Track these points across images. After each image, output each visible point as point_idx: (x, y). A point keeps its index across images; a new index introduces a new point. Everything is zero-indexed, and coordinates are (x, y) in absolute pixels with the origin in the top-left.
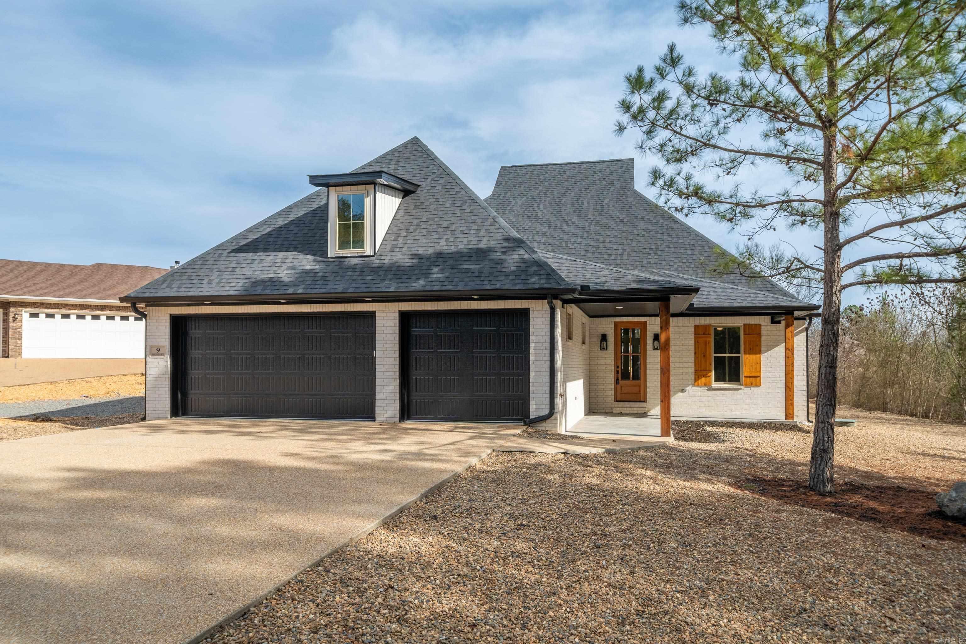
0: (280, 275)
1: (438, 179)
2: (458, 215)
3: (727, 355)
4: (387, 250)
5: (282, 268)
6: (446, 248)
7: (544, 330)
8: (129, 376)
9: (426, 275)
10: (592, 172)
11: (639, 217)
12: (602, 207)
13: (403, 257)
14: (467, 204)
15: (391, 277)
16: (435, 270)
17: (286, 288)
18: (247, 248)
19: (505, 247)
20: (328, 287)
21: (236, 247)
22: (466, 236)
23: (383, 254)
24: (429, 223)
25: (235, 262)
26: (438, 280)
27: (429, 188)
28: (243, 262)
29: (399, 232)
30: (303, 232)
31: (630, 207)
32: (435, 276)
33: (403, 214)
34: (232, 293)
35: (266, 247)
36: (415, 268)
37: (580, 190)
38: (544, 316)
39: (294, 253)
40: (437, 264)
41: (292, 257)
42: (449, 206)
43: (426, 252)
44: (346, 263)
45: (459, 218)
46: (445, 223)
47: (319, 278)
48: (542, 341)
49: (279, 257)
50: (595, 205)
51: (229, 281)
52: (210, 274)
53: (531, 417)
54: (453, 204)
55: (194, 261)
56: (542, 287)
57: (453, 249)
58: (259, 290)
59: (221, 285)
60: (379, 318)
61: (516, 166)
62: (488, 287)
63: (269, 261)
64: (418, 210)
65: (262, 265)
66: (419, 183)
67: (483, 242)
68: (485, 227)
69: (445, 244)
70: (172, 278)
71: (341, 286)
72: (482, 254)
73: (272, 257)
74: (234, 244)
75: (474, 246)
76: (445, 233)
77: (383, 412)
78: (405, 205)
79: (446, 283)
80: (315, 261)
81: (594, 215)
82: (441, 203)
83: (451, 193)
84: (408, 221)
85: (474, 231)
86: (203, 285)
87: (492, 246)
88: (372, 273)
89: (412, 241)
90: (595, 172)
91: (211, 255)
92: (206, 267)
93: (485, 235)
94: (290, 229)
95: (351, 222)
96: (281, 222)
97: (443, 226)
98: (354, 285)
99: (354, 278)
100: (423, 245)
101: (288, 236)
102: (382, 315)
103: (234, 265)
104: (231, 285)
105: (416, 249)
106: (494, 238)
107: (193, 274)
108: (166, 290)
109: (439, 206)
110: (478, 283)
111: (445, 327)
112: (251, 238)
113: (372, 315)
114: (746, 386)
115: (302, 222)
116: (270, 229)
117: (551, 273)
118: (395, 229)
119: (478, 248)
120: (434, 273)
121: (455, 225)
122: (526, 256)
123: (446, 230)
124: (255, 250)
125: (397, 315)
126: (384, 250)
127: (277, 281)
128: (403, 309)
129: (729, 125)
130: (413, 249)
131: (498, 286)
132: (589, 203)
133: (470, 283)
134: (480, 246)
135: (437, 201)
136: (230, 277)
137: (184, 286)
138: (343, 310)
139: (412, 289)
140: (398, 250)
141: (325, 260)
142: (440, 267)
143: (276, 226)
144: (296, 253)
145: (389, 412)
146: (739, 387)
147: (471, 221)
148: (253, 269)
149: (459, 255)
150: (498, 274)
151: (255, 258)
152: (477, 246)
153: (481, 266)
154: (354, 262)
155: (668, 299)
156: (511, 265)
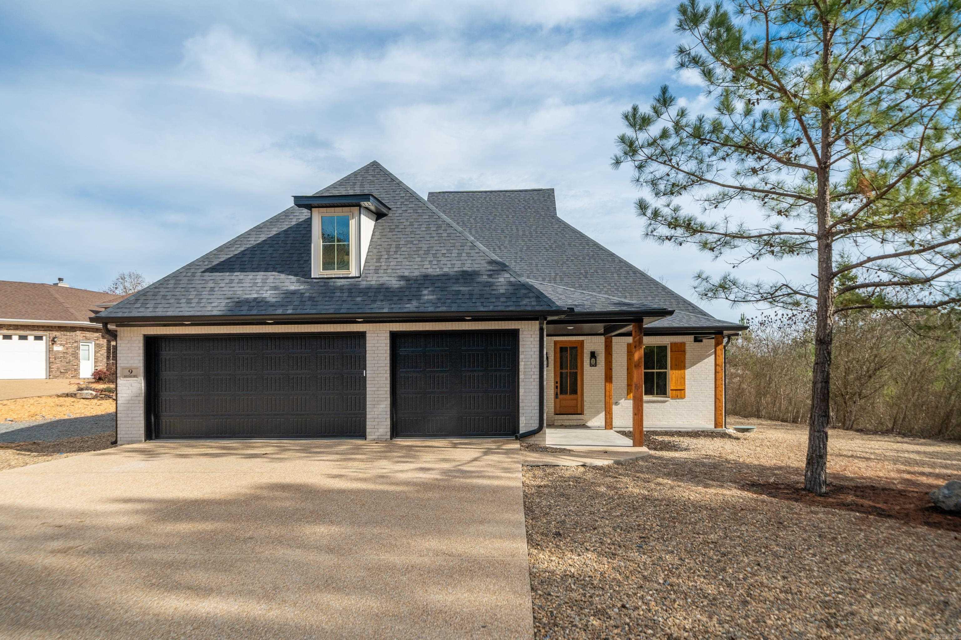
0: (264, 296)
1: (408, 203)
2: (436, 238)
3: (655, 371)
4: (370, 272)
5: (265, 288)
6: (432, 270)
7: (533, 350)
8: (44, 398)
9: (418, 297)
10: (516, 200)
11: (566, 243)
12: (530, 233)
13: (390, 279)
14: (443, 228)
15: (382, 298)
16: (425, 292)
17: (274, 308)
18: (221, 267)
19: (490, 270)
20: (319, 307)
21: (210, 266)
22: (449, 259)
23: (368, 275)
24: (409, 246)
25: (212, 281)
26: (429, 301)
27: (401, 212)
28: (220, 282)
29: (380, 254)
30: (279, 252)
31: (557, 234)
32: (426, 297)
33: (379, 237)
34: (215, 313)
35: (242, 267)
36: (404, 290)
37: (508, 217)
38: (533, 336)
39: (273, 273)
40: (425, 286)
41: (273, 277)
42: (424, 229)
43: (412, 274)
44: (332, 284)
45: (438, 242)
46: (425, 247)
47: (307, 299)
48: (531, 360)
49: (258, 277)
50: (524, 231)
51: (210, 301)
52: (186, 293)
53: (521, 432)
54: (428, 228)
55: (165, 280)
56: (533, 309)
57: (438, 272)
58: (244, 311)
59: (202, 305)
60: (369, 338)
61: (443, 193)
62: (482, 309)
63: (249, 281)
64: (394, 233)
65: (242, 285)
66: (390, 207)
67: (466, 265)
68: (465, 251)
69: (429, 266)
70: (144, 298)
71: (333, 307)
72: (468, 277)
73: (251, 277)
74: (206, 263)
75: (459, 269)
76: (426, 256)
77: (374, 430)
78: (380, 228)
79: (439, 305)
80: (298, 281)
81: (524, 241)
82: (416, 226)
83: (424, 217)
84: (387, 243)
85: (456, 255)
86: (182, 305)
87: (477, 269)
88: (361, 295)
89: (395, 263)
90: (519, 201)
91: (184, 274)
92: (180, 286)
93: (466, 258)
94: (264, 249)
95: (336, 243)
96: (253, 241)
97: (423, 249)
98: (344, 306)
99: (345, 298)
100: (408, 267)
101: (264, 256)
102: (373, 335)
103: (211, 284)
104: (213, 305)
105: (401, 271)
106: (476, 262)
107: (167, 294)
108: (140, 310)
109: (415, 230)
110: (471, 305)
111: (434, 346)
112: (223, 258)
113: (362, 335)
114: (673, 398)
115: (275, 242)
116: (242, 249)
117: (540, 296)
118: (375, 251)
119: (463, 271)
120: (425, 295)
121: (435, 248)
122: (512, 279)
123: (427, 252)
124: (232, 270)
125: (388, 335)
126: (368, 272)
127: (262, 301)
128: (395, 330)
129: (714, 163)
130: (398, 271)
131: (491, 308)
132: (517, 229)
133: (463, 305)
134: (465, 269)
135: (411, 224)
136: (210, 297)
137: (160, 306)
138: (332, 330)
139: (405, 310)
140: (382, 271)
141: (309, 280)
142: (430, 289)
143: (248, 246)
144: (277, 274)
145: (381, 430)
146: (667, 399)
147: (450, 245)
148: (233, 289)
149: (446, 278)
150: (488, 296)
151: (233, 278)
152: (461, 269)
153: (470, 288)
154: (340, 283)
155: (641, 321)
156: (499, 288)
